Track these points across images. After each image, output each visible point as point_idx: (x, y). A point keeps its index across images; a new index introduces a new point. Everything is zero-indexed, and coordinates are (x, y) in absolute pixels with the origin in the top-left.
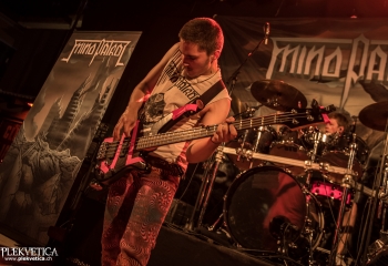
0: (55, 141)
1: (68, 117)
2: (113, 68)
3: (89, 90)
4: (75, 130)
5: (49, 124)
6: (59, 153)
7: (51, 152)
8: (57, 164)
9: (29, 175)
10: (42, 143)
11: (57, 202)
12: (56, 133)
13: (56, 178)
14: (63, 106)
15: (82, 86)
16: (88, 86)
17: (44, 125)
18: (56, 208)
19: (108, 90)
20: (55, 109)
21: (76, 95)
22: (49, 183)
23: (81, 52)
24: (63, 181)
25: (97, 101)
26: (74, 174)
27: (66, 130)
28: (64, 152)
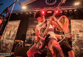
0: (8, 39)
1: (10, 35)
2: (16, 26)
3: (13, 30)
4: (12, 37)
5: (6, 36)
6: (9, 41)
7: (8, 41)
8: (9, 42)
9: (4, 45)
10: (6, 40)
11: (11, 48)
12: (8, 38)
13: (10, 45)
14: (8, 33)
15: (11, 30)
16: (12, 30)
17: (5, 37)
18: (11, 49)
19: (16, 30)
20: (7, 34)
21: (10, 31)
22: (8, 46)
23: (10, 24)
24: (11, 45)
25: (15, 32)
26: (13, 43)
27: (10, 37)
28: (10, 40)
